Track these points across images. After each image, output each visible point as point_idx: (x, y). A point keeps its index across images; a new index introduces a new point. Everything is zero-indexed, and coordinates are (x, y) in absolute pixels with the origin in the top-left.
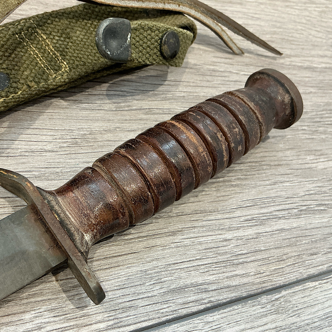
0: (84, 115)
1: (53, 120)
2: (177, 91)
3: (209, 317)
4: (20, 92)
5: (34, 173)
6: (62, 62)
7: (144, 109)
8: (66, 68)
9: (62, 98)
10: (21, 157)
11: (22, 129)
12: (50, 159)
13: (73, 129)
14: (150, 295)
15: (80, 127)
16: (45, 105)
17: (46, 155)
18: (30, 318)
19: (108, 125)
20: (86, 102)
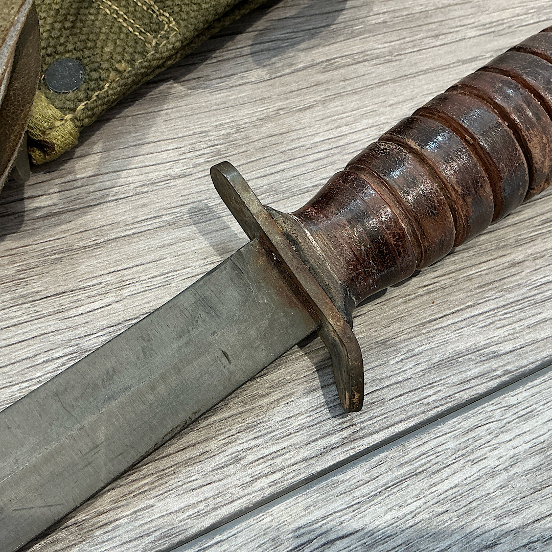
0: (219, 100)
1: (171, 122)
2: (371, 14)
3: (509, 398)
4: (107, 85)
5: (164, 218)
6: (160, 13)
7: (319, 63)
8: (170, 22)
9: (176, 79)
10: (137, 197)
11: (127, 149)
12: (184, 189)
13: (207, 129)
14: (400, 379)
15: (217, 123)
16: (152, 99)
17: (175, 183)
18: (219, 447)
19: (264, 108)
20: (217, 76)
